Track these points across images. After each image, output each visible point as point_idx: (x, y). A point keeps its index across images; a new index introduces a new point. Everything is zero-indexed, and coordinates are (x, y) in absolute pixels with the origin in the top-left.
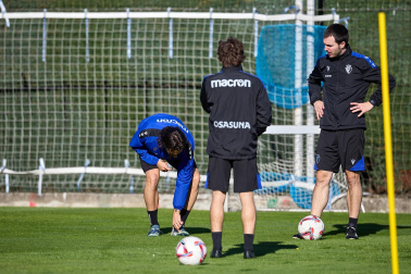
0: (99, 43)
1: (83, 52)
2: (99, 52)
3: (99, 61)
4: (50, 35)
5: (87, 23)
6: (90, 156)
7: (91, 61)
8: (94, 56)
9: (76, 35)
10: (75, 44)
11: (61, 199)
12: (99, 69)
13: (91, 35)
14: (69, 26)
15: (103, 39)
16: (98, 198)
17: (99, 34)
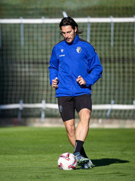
0: (119, 36)
1: (110, 41)
2: (119, 41)
3: (119, 45)
4: (92, 31)
5: (112, 25)
6: (114, 99)
7: (114, 45)
8: (116, 43)
9: (106, 31)
10: (105, 36)
11: (98, 123)
12: (119, 50)
13: (115, 31)
14: (102, 27)
15: (121, 33)
16: (119, 123)
17: (119, 31)
